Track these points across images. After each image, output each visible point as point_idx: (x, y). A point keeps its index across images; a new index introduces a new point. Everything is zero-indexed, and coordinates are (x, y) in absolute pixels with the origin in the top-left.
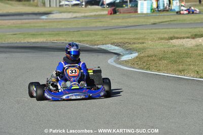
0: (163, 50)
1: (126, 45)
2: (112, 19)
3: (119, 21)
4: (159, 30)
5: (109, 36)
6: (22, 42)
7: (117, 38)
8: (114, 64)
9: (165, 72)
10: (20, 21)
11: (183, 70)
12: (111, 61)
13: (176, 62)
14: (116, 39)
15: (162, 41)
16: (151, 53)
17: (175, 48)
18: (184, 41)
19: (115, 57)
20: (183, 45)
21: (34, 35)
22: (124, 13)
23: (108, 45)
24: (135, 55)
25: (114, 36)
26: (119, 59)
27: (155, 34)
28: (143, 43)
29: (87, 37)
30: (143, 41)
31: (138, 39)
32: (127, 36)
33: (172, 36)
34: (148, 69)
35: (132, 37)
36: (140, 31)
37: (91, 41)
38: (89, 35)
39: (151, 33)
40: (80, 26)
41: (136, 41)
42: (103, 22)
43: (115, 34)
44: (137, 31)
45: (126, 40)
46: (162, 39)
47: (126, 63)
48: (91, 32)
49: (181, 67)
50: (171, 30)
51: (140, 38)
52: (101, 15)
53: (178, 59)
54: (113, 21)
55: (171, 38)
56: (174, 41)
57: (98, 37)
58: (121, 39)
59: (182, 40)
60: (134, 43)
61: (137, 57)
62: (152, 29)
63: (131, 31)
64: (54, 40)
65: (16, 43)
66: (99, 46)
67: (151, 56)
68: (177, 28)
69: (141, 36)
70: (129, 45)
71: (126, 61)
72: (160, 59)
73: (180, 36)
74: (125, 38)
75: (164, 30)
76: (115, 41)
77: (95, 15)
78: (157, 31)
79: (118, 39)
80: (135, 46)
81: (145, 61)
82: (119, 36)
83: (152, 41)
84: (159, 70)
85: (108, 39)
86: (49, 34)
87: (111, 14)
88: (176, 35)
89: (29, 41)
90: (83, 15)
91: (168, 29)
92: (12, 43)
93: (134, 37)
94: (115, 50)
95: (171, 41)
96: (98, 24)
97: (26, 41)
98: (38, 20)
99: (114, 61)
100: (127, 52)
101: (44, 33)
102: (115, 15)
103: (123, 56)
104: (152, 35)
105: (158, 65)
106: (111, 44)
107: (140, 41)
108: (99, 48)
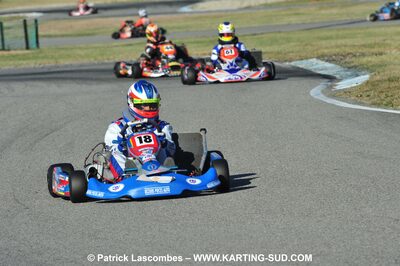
1: (347, 59)
2: (321, 8)
3: (335, 11)
5: (314, 43)
7: (329, 46)
8: (323, 98)
12: (317, 91)
14: (327, 48)
16: (396, 73)
19: (322, 84)
23: (311, 60)
24: (364, 78)
25: (324, 43)
26: (331, 87)
28: (381, 54)
29: (271, 45)
30: (381, 50)
31: (371, 46)
32: (349, 42)
34: (389, 105)
35: (359, 41)
37: (279, 53)
38: (274, 41)
40: (256, 25)
41: (365, 50)
43: (327, 38)
44: (368, 31)
45: (348, 50)
47: (346, 94)
48: (278, 35)
51: (375, 44)
54: (323, 12)
57: (292, 44)
58: (337, 47)
60: (363, 55)
61: (368, 82)
63: (358, 31)
64: (205, 54)
66: (293, 64)
67: (396, 79)
69: (378, 40)
70: (354, 59)
71: (348, 92)
74: (345, 46)
76: (326, 51)
79: (332, 47)
80: (364, 60)
81: (384, 90)
82: (333, 43)
85: (310, 48)
86: (198, 42)
90: (262, 1)
93: (363, 43)
94: (326, 69)
96: (294, 20)
98: (175, 16)
99: (323, 92)
100: (349, 73)
103: (340, 80)
106: (318, 58)
107: (375, 50)
108: (293, 67)
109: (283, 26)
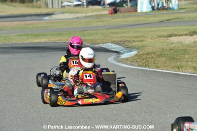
0: (161, 47)
1: (126, 43)
2: (113, 18)
3: (120, 20)
4: (159, 28)
5: (110, 35)
6: (26, 42)
7: (117, 37)
8: (114, 62)
9: (164, 68)
10: (23, 22)
11: (181, 67)
12: (111, 59)
13: (174, 58)
14: (116, 38)
15: (161, 39)
16: (150, 50)
17: (174, 45)
18: (182, 38)
19: (114, 55)
20: (182, 42)
21: (37, 35)
22: (124, 12)
23: (108, 44)
24: (134, 53)
25: (114, 35)
26: (119, 57)
27: (155, 32)
28: (142, 41)
29: (89, 36)
30: (143, 39)
31: (138, 37)
32: (127, 35)
33: (170, 33)
34: (147, 66)
35: (132, 35)
36: (140, 29)
37: (92, 40)
38: (90, 34)
39: (151, 31)
40: (81, 26)
41: (134, 39)
42: (104, 21)
43: (116, 33)
44: (136, 30)
45: (126, 39)
46: (161, 37)
47: (126, 61)
48: (93, 31)
49: (179, 64)
50: (170, 28)
51: (140, 36)
52: (102, 15)
53: (176, 56)
54: (114, 20)
55: (170, 36)
56: (173, 38)
57: (99, 36)
58: (121, 37)
59: (180, 37)
60: (134, 41)
61: (136, 55)
62: (151, 27)
63: (131, 30)
64: (56, 40)
65: (20, 43)
66: (99, 45)
67: (150, 53)
68: (176, 26)
69: (141, 34)
70: (129, 43)
71: (126, 59)
72: (159, 56)
73: (179, 34)
74: (125, 37)
75: (163, 28)
76: (116, 39)
77: (96, 15)
78: (156, 29)
80: (134, 44)
81: (144, 59)
82: (119, 35)
83: (151, 39)
84: (157, 67)
85: (108, 38)
86: (51, 34)
87: (112, 13)
88: (175, 33)
89: (32, 41)
90: (84, 15)
91: (167, 26)
92: (16, 44)
93: (134, 36)
94: (115, 48)
95: (170, 39)
96: (100, 24)
97: (29, 42)
98: (41, 21)
99: (114, 59)
100: (127, 50)
101: (47, 34)
102: (115, 15)
103: (123, 54)
104: (152, 33)
105: (156, 62)
106: (112, 43)
107: (140, 39)
108: (100, 47)
109: (95, 27)
